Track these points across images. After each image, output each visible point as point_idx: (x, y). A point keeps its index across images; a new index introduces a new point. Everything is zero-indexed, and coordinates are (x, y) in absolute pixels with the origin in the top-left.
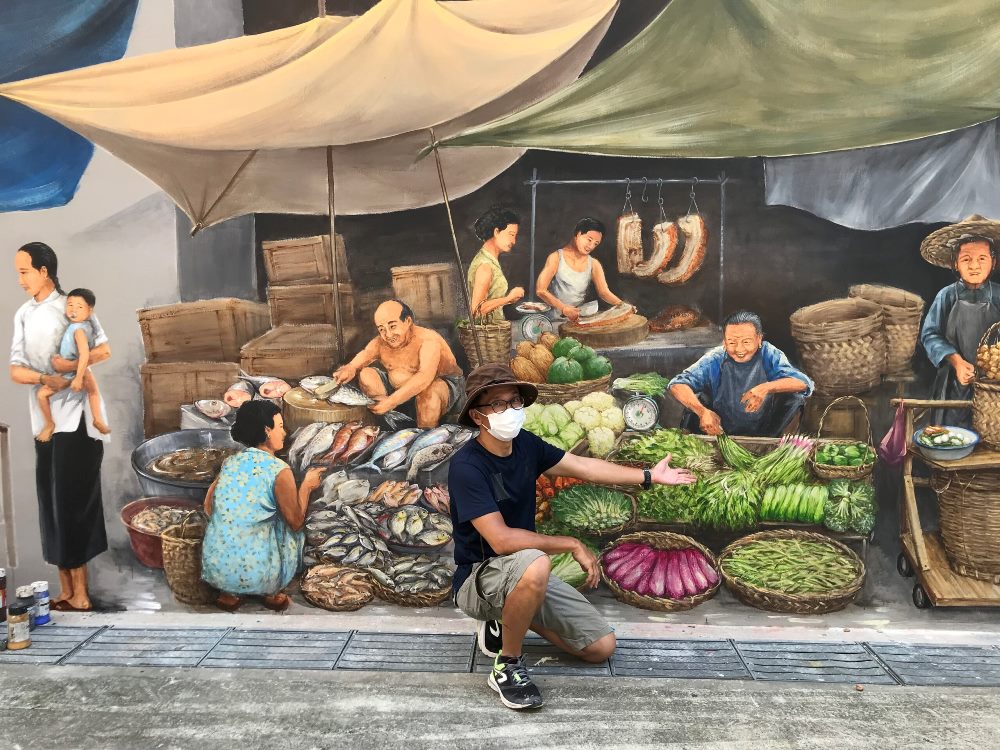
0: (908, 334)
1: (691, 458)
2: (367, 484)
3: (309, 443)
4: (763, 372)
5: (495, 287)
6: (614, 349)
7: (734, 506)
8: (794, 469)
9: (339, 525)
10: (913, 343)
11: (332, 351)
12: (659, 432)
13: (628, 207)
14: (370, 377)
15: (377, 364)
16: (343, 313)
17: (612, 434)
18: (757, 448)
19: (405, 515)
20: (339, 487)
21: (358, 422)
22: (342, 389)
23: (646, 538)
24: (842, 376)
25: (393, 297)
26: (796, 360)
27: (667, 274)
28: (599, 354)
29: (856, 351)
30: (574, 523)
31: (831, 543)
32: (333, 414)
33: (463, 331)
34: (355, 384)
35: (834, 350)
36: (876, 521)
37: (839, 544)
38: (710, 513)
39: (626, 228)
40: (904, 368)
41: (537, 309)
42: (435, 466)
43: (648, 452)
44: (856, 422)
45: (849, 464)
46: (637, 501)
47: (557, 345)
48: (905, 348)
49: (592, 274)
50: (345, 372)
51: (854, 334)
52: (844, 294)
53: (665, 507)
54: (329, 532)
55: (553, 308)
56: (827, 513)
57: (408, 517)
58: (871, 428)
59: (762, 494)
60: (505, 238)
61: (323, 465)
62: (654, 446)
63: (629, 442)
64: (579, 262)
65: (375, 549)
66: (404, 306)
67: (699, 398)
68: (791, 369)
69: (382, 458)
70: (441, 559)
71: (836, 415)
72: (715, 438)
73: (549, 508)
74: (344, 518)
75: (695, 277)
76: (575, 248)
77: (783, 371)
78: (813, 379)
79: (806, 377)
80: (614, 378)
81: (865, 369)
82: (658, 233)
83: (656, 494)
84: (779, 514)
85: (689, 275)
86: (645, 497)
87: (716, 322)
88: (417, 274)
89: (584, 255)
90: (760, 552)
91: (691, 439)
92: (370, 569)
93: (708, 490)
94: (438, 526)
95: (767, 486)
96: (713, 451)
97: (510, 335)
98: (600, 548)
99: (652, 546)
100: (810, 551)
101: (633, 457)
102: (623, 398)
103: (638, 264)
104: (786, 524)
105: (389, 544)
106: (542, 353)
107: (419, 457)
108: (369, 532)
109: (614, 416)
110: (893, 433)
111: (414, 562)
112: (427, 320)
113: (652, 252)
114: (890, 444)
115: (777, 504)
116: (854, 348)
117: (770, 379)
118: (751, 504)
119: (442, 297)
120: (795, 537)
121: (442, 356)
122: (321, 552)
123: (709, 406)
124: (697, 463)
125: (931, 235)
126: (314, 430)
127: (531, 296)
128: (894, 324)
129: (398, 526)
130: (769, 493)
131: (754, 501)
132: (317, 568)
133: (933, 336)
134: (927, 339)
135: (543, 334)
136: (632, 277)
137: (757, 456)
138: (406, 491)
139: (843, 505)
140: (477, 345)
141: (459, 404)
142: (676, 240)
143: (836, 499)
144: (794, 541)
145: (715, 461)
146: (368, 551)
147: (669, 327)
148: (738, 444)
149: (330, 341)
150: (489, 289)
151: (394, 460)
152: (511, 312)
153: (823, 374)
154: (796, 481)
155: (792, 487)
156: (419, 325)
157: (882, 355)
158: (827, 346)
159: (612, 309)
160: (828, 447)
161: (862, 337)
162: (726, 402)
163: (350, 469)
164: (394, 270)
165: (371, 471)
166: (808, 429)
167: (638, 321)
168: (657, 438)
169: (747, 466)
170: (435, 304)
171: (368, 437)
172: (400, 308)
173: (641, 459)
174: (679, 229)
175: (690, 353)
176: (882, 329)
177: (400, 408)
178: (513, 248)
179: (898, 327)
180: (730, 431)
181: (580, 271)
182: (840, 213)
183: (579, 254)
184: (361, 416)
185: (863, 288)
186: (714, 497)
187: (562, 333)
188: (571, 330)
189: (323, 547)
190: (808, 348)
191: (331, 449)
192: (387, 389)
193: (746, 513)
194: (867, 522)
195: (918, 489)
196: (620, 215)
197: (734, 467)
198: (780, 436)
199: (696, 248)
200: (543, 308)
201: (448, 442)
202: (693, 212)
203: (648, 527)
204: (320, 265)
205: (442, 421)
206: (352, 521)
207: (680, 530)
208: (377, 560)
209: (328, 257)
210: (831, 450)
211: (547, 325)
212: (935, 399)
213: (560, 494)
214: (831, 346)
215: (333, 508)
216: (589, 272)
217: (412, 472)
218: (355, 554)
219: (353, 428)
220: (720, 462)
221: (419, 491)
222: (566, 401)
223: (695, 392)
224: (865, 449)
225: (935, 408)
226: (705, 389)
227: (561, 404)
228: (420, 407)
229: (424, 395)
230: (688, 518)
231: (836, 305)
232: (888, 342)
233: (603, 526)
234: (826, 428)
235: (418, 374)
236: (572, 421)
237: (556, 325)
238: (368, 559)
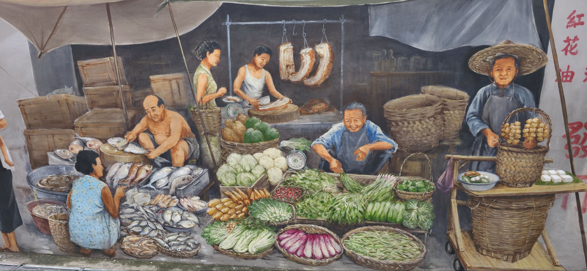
0: (458, 116)
1: (325, 185)
2: (149, 195)
3: (116, 173)
4: (367, 138)
5: (210, 87)
6: (279, 124)
7: (350, 212)
8: (385, 194)
9: (137, 216)
10: (461, 122)
11: (121, 123)
12: (307, 171)
13: (285, 38)
14: (144, 138)
15: (148, 131)
16: (126, 102)
17: (281, 171)
18: (363, 181)
19: (171, 212)
20: (135, 197)
21: (140, 162)
22: (130, 145)
23: (301, 227)
24: (415, 141)
25: (152, 93)
26: (387, 131)
27: (309, 80)
28: (272, 127)
29: (424, 126)
30: (262, 219)
31: (406, 234)
32: (127, 158)
33: (193, 112)
34: (137, 142)
35: (410, 126)
36: (433, 224)
37: (411, 235)
38: (336, 215)
39: (284, 52)
40: (455, 137)
41: (235, 100)
42: (184, 187)
43: (301, 182)
44: (423, 168)
45: (418, 192)
46: (296, 208)
47: (248, 122)
48: (455, 125)
49: (265, 80)
50: (131, 135)
51: (423, 116)
52: (418, 92)
53: (311, 212)
54: (132, 219)
55: (244, 100)
56: (404, 218)
57: (172, 213)
58: (432, 171)
59: (366, 206)
60: (213, 58)
61: (125, 185)
62: (304, 179)
63: (290, 176)
64: (258, 73)
65: (157, 229)
66: (159, 98)
67: (329, 152)
68: (384, 137)
69: (155, 182)
70: (192, 235)
71: (411, 163)
72: (339, 175)
73: (248, 210)
74: (139, 212)
75: (326, 82)
76: (254, 64)
77: (379, 138)
78: (397, 142)
79: (393, 141)
80: (281, 140)
81: (429, 137)
82: (303, 55)
83: (306, 204)
84: (376, 217)
85: (322, 81)
86: (300, 206)
87: (339, 109)
88: (165, 80)
89: (260, 68)
90: (365, 237)
91: (325, 175)
92: (155, 238)
93: (335, 203)
94: (189, 218)
95: (369, 202)
96: (338, 182)
97: (220, 115)
98: (276, 232)
99: (304, 232)
100: (394, 238)
101: (293, 184)
102: (286, 151)
103: (292, 74)
104: (380, 223)
105: (164, 226)
106: (239, 126)
107: (175, 182)
108: (153, 220)
109: (282, 161)
110: (446, 174)
111: (178, 236)
112: (172, 106)
113: (300, 66)
114: (443, 181)
115: (375, 212)
116: (423, 124)
117: (371, 142)
118: (360, 211)
119: (180, 94)
120: (385, 230)
121: (183, 127)
122: (129, 229)
123: (335, 157)
124: (329, 188)
125: (476, 54)
126: (118, 166)
127: (231, 92)
128: (449, 110)
129: (168, 217)
130: (370, 206)
131: (362, 210)
132: (128, 237)
133: (474, 118)
134: (469, 119)
135: (239, 115)
136: (289, 82)
137: (363, 185)
138: (170, 200)
139: (413, 214)
140: (202, 121)
141: (195, 154)
142: (314, 59)
143: (410, 210)
144: (384, 232)
145: (339, 187)
146: (153, 229)
147: (311, 111)
148: (352, 179)
149: (121, 118)
150: (206, 88)
151: (162, 183)
152: (220, 102)
153: (403, 139)
154: (386, 200)
155: (383, 203)
156: (169, 109)
157: (440, 129)
158: (406, 123)
159: (278, 100)
160: (405, 181)
161: (429, 118)
162: (344, 155)
163: (139, 187)
164: (151, 77)
165: (150, 189)
166: (394, 171)
167: (293, 108)
168: (306, 174)
169: (357, 191)
170: (176, 97)
171: (147, 171)
172: (157, 100)
173: (297, 185)
174: (316, 52)
175: (323, 127)
176: (441, 113)
177: (162, 156)
178: (218, 64)
179: (451, 112)
180: (347, 171)
181: (258, 78)
182: (417, 40)
183: (257, 68)
184: (142, 160)
185: (430, 88)
186: (339, 207)
187: (250, 114)
188: (255, 113)
189: (129, 227)
190: (394, 124)
191: (127, 177)
192: (154, 145)
193: (357, 216)
194: (428, 224)
195: (459, 207)
196: (280, 44)
197: (350, 191)
198: (376, 174)
199: (326, 64)
200: (238, 100)
201: (190, 174)
202: (325, 41)
203: (302, 222)
204: (110, 74)
205: (186, 163)
206: (143, 214)
207: (320, 225)
208: (158, 234)
209: (114, 70)
210: (407, 183)
211: (241, 110)
212: (473, 155)
213: (253, 203)
214: (409, 123)
215: (133, 208)
216: (263, 78)
217: (172, 190)
218: (146, 231)
219: (138, 166)
220: (341, 188)
221: (177, 200)
222: (255, 153)
223: (327, 149)
224: (428, 183)
225: (472, 161)
226: (333, 148)
227: (252, 154)
228: (173, 156)
229: (175, 148)
230: (324, 218)
231: (413, 98)
232: (444, 121)
233: (277, 220)
234: (405, 171)
235: (170, 137)
236: (258, 164)
237: (246, 110)
238: (154, 234)
